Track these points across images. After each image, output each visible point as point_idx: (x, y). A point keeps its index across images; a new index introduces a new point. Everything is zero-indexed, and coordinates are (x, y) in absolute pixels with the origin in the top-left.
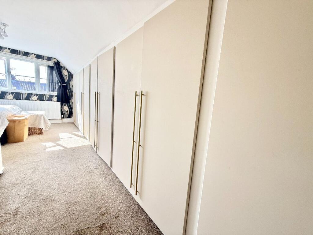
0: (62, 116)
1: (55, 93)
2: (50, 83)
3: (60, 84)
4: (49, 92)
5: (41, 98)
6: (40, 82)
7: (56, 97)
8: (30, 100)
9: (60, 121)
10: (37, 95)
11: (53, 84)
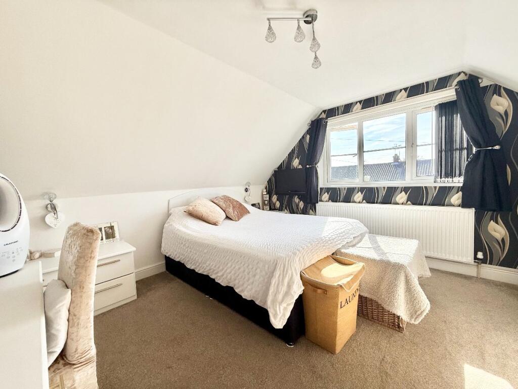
0: (480, 255)
1: (458, 181)
2: (443, 153)
3: (474, 150)
4: (439, 180)
5: (417, 196)
6: (416, 156)
7: (460, 193)
8: (391, 203)
9: (472, 271)
10: (406, 189)
11: (452, 154)
